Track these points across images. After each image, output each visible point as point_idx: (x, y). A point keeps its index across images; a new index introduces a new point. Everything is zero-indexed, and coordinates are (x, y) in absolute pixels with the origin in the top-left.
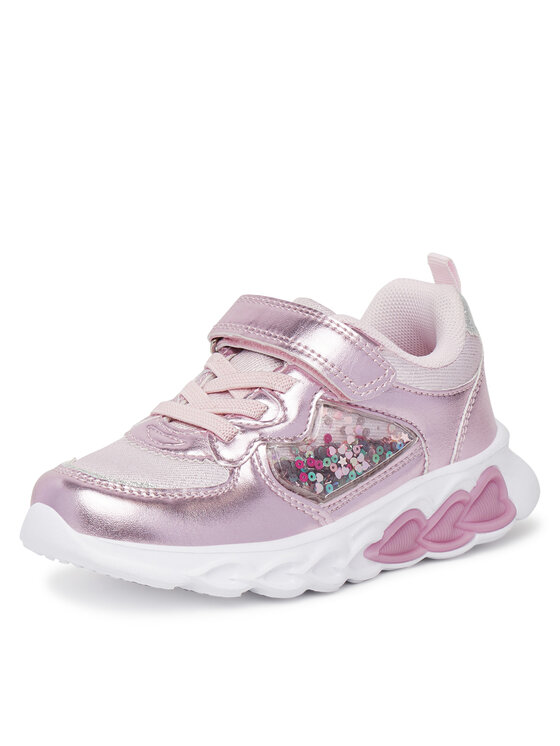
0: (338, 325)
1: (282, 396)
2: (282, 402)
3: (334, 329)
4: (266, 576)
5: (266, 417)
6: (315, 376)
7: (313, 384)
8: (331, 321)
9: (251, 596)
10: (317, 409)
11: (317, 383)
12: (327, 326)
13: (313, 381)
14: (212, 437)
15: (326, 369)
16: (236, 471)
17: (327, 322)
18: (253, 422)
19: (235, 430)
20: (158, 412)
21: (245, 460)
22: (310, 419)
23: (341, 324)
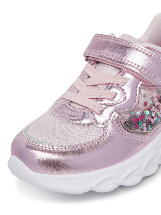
0: (142, 49)
1: (123, 87)
2: (123, 90)
3: (140, 51)
4: (125, 179)
5: (116, 99)
6: (137, 75)
7: (137, 79)
8: (139, 47)
9: (121, 187)
10: (140, 91)
11: (138, 78)
12: (137, 49)
13: (137, 78)
14: (92, 112)
15: (140, 70)
16: (106, 128)
17: (133, 46)
18: (111, 102)
19: (103, 108)
20: (64, 97)
21: (109, 123)
22: (137, 96)
23: (143, 48)
